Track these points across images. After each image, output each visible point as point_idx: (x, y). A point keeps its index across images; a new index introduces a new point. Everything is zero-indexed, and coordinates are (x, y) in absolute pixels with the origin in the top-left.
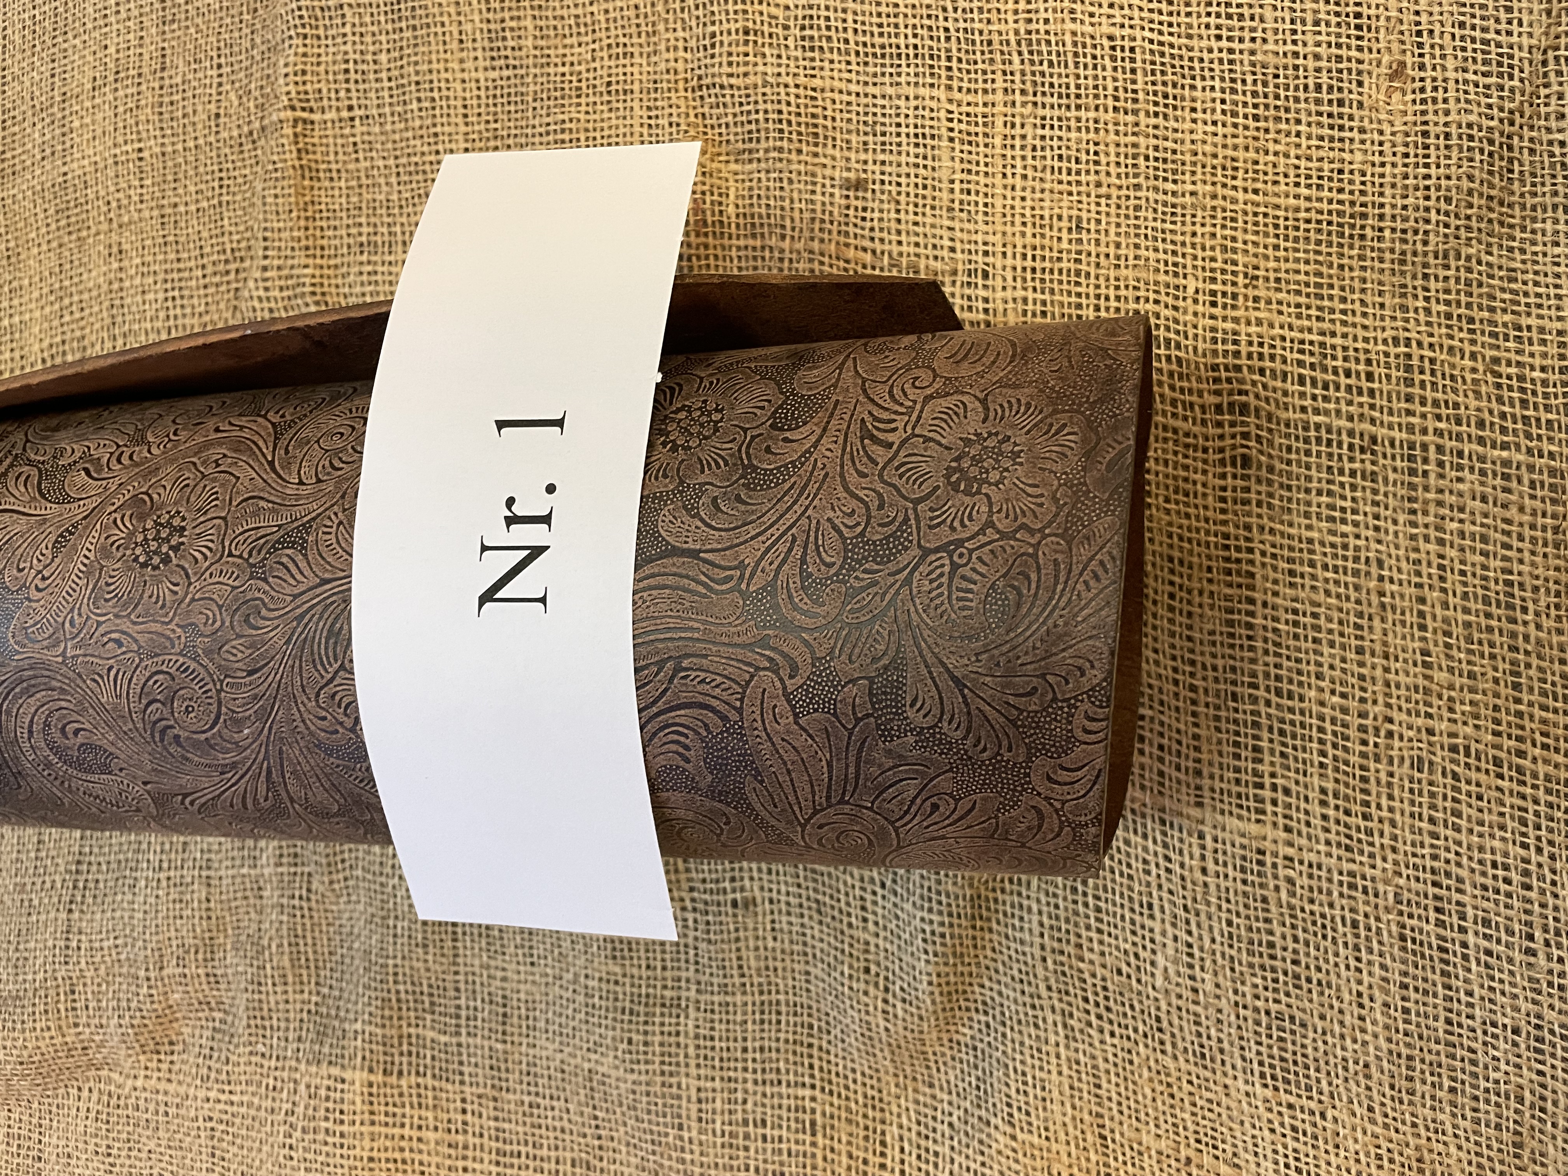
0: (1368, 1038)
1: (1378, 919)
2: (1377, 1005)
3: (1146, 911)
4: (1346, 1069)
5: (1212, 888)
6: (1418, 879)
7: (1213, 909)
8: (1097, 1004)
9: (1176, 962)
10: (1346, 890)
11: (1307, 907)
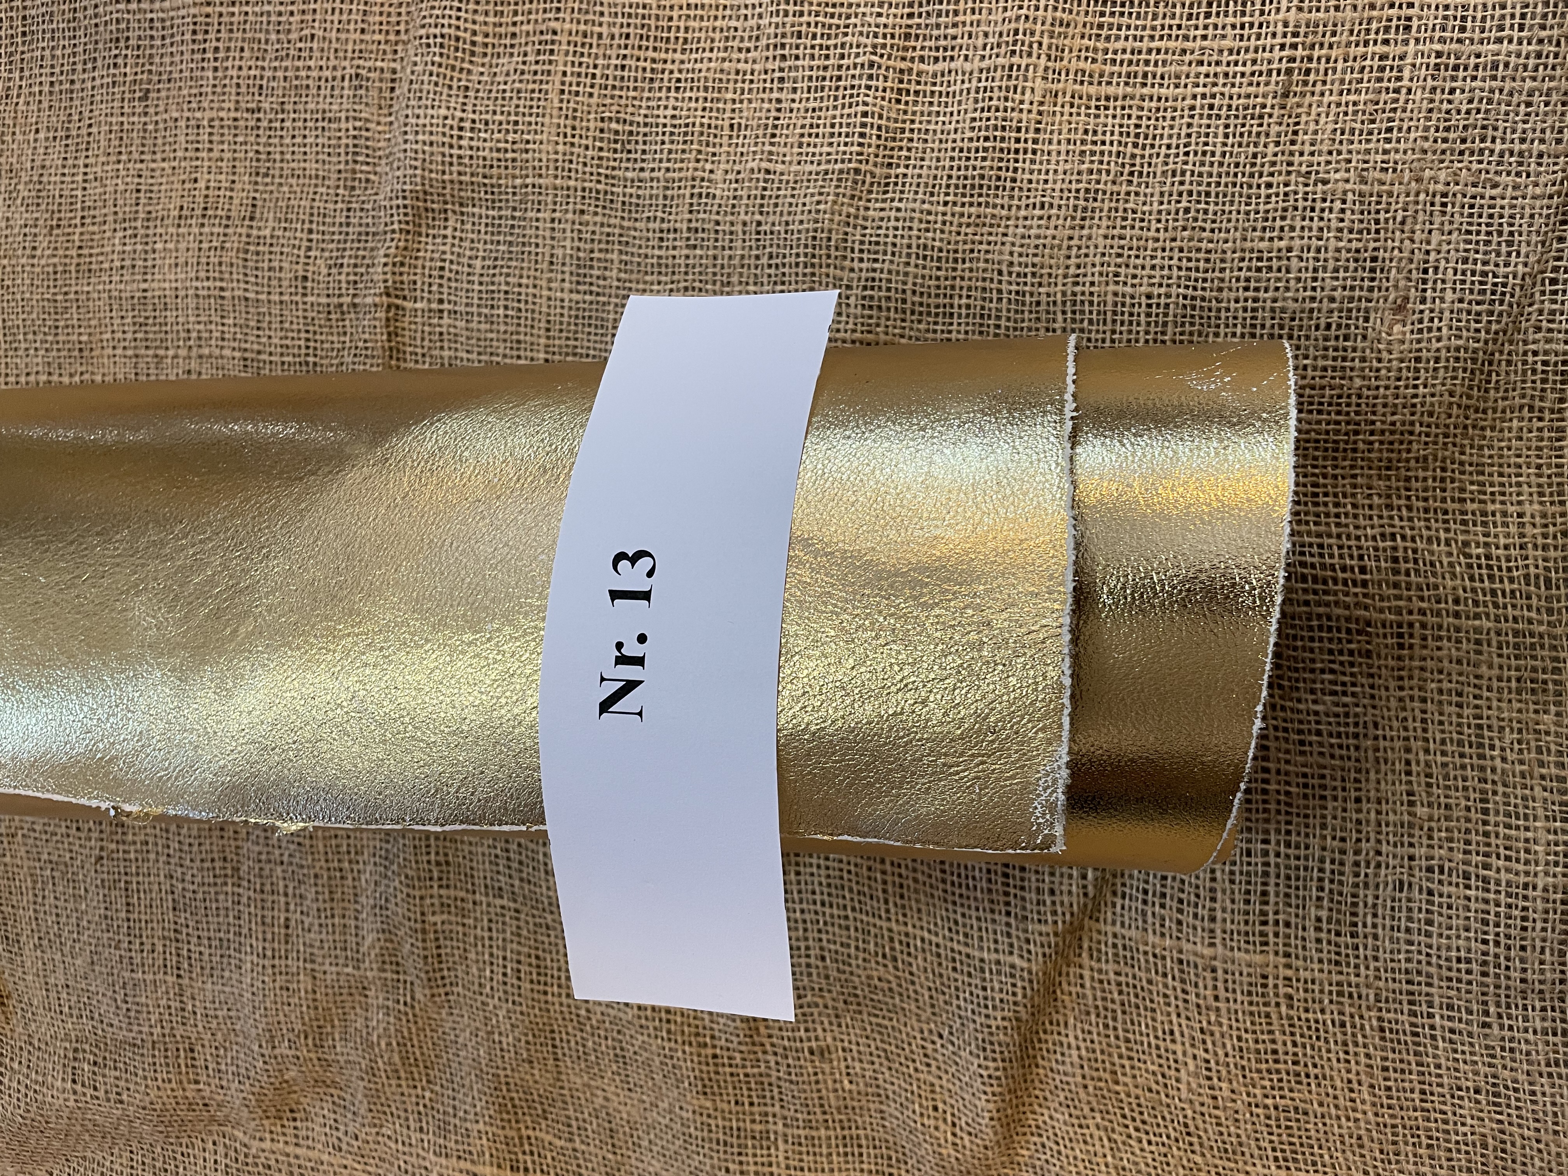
1: (1361, 1017)
2: (1364, 1088)
3: (1168, 1038)
4: (1343, 1143)
5: (1224, 1012)
6: (1394, 980)
7: (1225, 1028)
8: (1134, 1120)
9: (1197, 1075)
10: (1335, 997)
11: (1303, 1016)
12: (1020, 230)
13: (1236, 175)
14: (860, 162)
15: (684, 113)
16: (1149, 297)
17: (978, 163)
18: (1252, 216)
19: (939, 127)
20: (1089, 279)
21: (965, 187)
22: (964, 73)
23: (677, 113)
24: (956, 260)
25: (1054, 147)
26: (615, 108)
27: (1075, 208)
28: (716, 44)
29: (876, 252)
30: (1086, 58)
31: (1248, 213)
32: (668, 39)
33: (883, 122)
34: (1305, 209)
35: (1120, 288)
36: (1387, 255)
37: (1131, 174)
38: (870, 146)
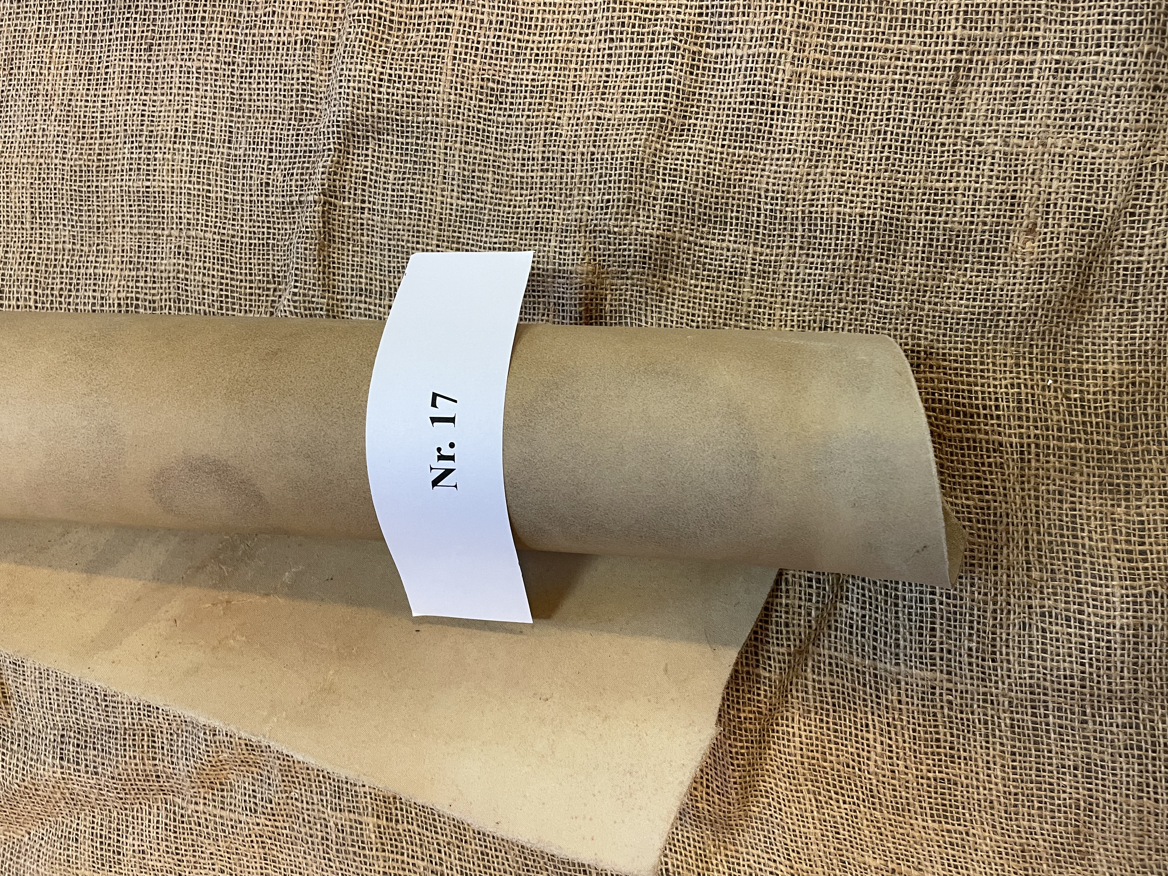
0: (992, 786)
1: (999, 718)
2: (998, 767)
3: (864, 729)
4: (980, 806)
5: (904, 711)
6: (1022, 691)
7: (904, 723)
10: (981, 703)
11: (959, 716)
12: (774, 168)
13: (921, 136)
14: (665, 113)
15: (540, 77)
16: (862, 216)
17: (746, 120)
18: (931, 165)
19: (719, 93)
20: (821, 202)
21: (736, 135)
22: (737, 57)
23: (536, 77)
24: (729, 186)
25: (798, 111)
26: (491, 72)
27: (812, 154)
28: (564, 30)
29: (675, 176)
30: (821, 51)
31: (929, 163)
32: (530, 26)
33: (681, 87)
34: (967, 162)
35: (842, 209)
36: (1022, 195)
37: (850, 131)
38: (671, 103)
